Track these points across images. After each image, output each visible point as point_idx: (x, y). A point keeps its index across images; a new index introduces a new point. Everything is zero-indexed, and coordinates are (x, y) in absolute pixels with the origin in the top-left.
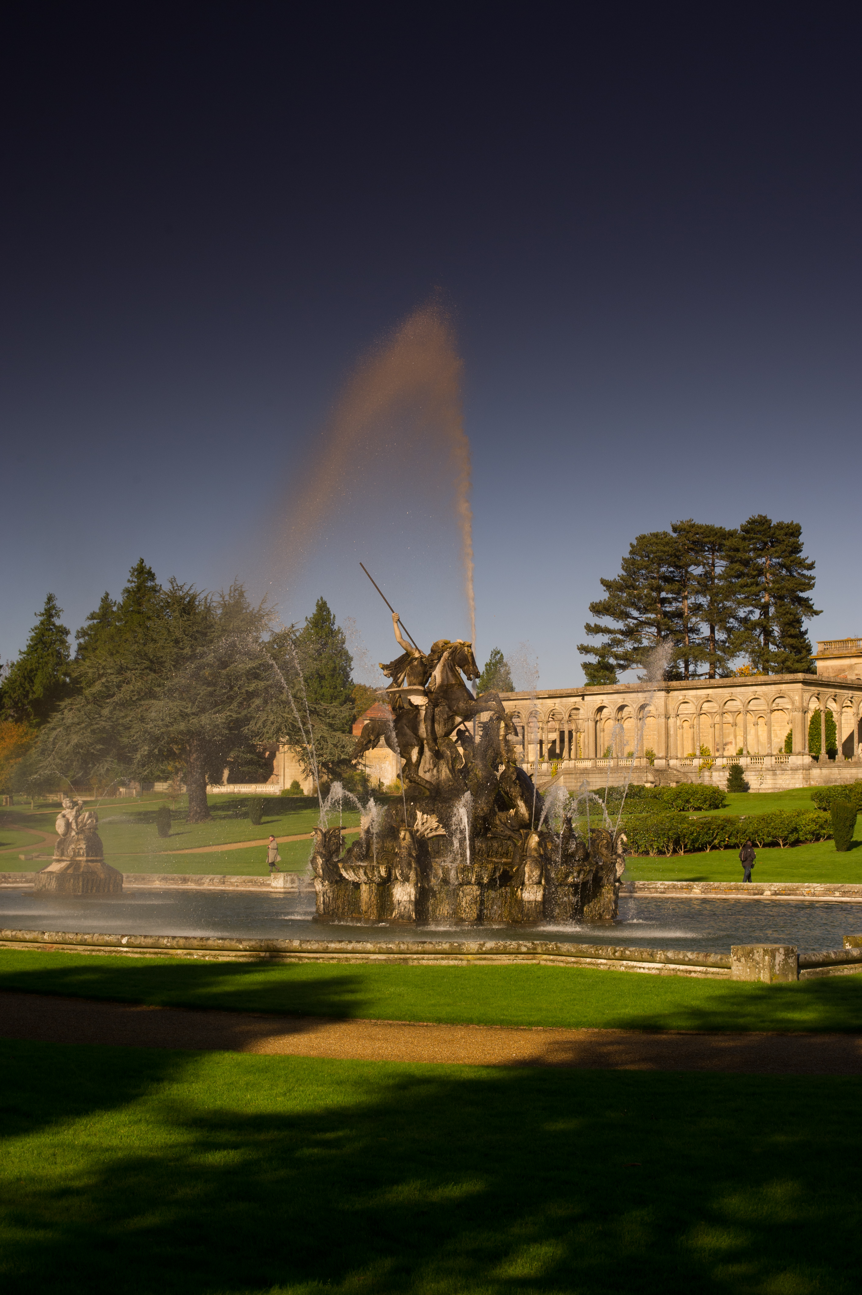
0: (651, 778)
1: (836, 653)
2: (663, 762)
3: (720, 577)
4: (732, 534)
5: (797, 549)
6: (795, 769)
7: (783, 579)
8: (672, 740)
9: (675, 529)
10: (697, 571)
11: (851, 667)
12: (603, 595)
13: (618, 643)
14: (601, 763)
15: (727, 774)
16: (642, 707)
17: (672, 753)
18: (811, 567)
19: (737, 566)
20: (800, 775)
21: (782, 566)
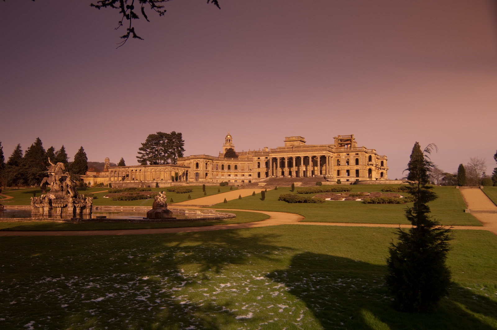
0: (141, 184)
1: (181, 160)
2: (144, 181)
3: (166, 143)
4: (169, 134)
5: (181, 138)
6: (169, 183)
7: (178, 143)
8: (146, 177)
9: (157, 133)
10: (161, 142)
11: (184, 163)
12: (142, 146)
13: (144, 156)
14: (132, 181)
15: (155, 184)
16: (141, 170)
17: (146, 179)
18: (183, 141)
19: (169, 141)
20: (170, 184)
21: (178, 141)
